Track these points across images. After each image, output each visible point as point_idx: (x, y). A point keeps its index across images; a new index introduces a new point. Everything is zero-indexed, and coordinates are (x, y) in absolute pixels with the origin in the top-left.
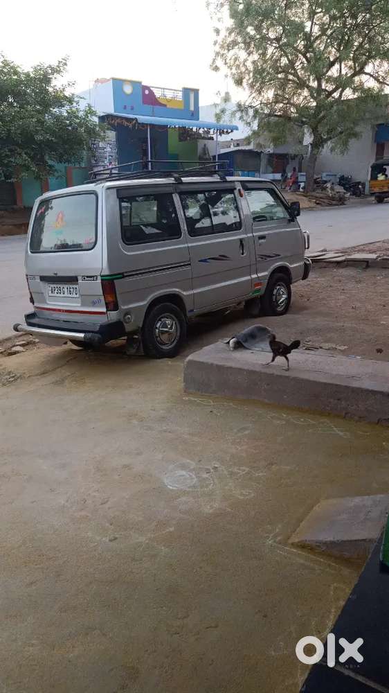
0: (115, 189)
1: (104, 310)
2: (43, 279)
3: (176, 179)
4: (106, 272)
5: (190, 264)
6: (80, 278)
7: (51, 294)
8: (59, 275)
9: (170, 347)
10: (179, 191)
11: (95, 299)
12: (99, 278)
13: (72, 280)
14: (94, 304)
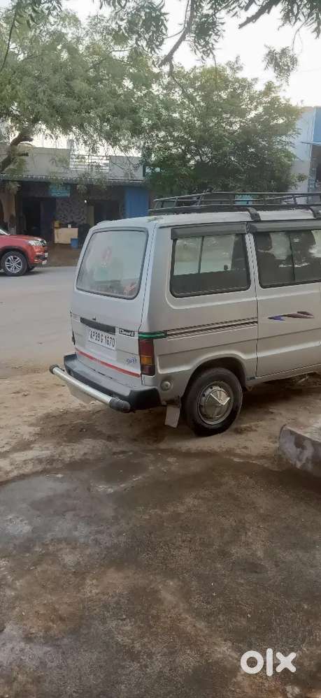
0: (170, 229)
1: (139, 372)
2: (83, 320)
3: (252, 216)
4: (145, 329)
5: (257, 322)
6: (117, 330)
7: (90, 339)
8: (97, 321)
9: (216, 422)
10: (254, 231)
11: (130, 357)
12: (136, 334)
13: (110, 330)
14: (129, 362)
